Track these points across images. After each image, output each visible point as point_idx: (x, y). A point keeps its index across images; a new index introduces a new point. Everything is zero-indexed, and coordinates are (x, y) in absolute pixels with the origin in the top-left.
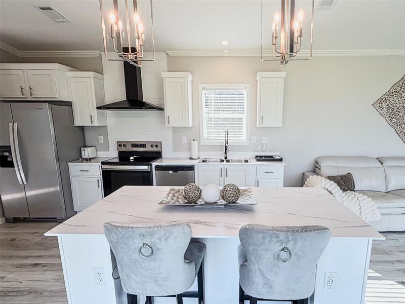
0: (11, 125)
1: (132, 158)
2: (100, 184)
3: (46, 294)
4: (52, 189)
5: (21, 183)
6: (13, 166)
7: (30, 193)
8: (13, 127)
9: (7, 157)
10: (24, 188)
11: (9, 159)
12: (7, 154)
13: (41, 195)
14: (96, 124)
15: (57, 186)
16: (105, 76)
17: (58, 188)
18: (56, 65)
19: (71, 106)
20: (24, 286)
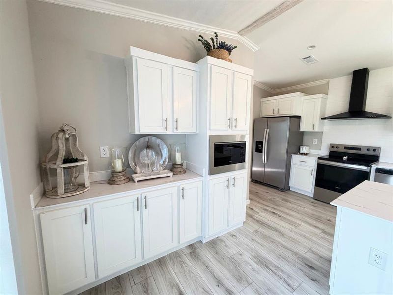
0: (266, 130)
1: (345, 158)
2: (313, 173)
3: (286, 237)
4: (280, 170)
5: (263, 162)
6: (262, 152)
7: (267, 169)
8: (267, 131)
9: (260, 147)
10: (264, 165)
11: (260, 148)
12: (260, 145)
13: (273, 172)
14: (316, 130)
15: (283, 169)
16: (330, 96)
17: (284, 170)
18: (298, 94)
19: (300, 119)
20: (272, 224)
